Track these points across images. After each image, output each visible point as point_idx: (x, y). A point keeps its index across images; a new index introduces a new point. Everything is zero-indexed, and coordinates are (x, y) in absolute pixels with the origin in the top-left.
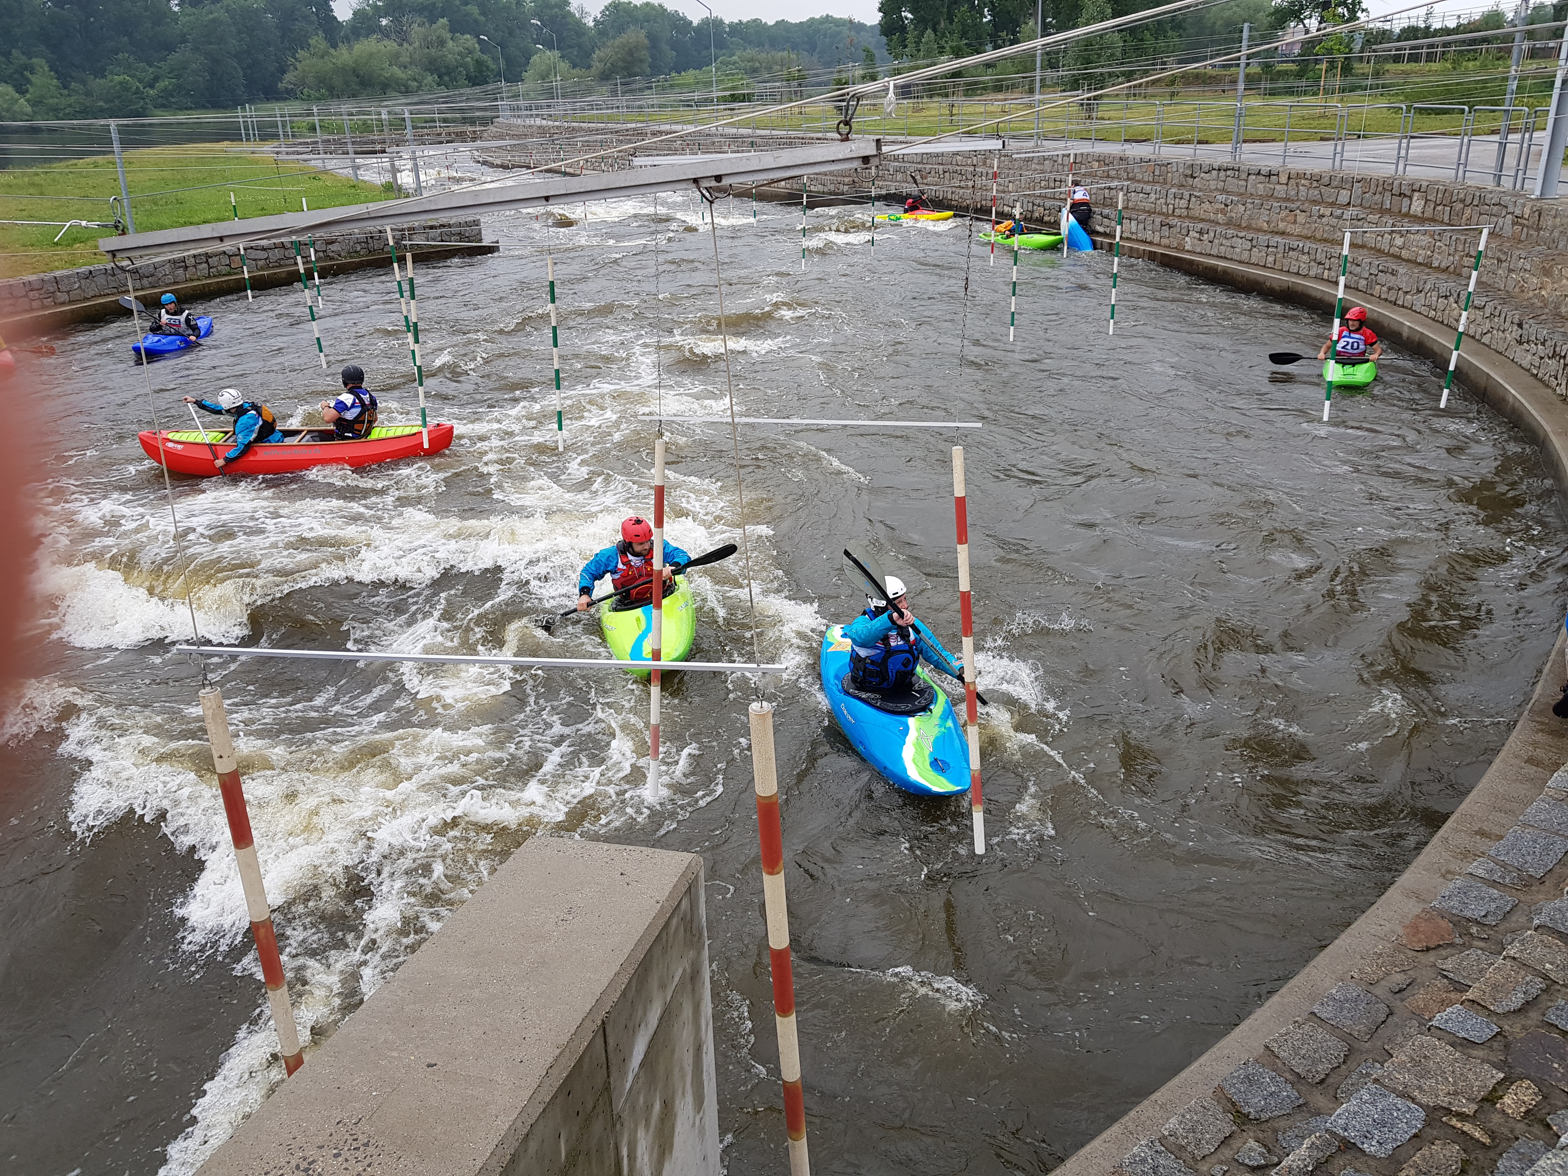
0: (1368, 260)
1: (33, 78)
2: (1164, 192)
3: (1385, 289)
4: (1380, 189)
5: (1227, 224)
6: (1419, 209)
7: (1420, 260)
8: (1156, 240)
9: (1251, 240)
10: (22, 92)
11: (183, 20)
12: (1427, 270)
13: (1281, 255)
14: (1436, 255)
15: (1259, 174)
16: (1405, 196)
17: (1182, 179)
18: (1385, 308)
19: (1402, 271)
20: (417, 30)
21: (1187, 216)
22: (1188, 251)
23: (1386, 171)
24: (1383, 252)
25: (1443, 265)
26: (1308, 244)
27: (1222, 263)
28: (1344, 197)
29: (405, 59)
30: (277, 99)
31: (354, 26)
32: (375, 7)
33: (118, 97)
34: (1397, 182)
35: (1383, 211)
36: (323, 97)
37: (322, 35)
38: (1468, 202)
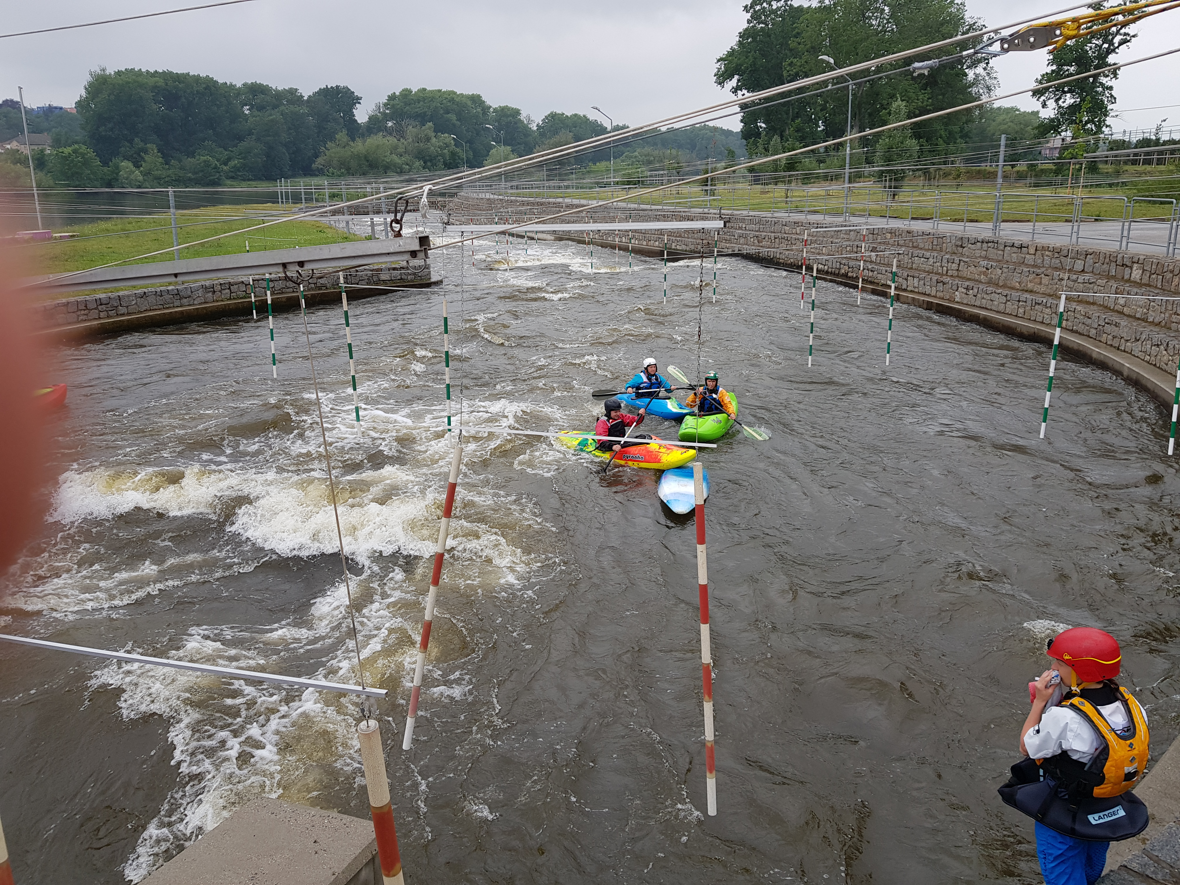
0: (1097, 315)
1: (146, 158)
2: (939, 258)
3: (1110, 337)
4: (1107, 260)
5: (988, 283)
6: (1138, 277)
7: (1138, 315)
8: (933, 293)
9: (1006, 296)
10: (138, 167)
11: (251, 119)
12: (1144, 324)
13: (1028, 308)
14: (1150, 312)
15: (1013, 246)
16: (1127, 266)
17: (954, 248)
18: (1109, 352)
19: (1123, 323)
20: (411, 130)
21: (958, 276)
22: (957, 302)
23: (1113, 247)
24: (1109, 309)
25: (1157, 320)
26: (1050, 301)
27: (983, 313)
28: (1079, 265)
29: (401, 150)
30: (311, 175)
31: (368, 127)
32: (384, 114)
33: (202, 171)
34: (1120, 256)
35: (1109, 277)
36: (342, 175)
37: (345, 132)
38: (1176, 272)
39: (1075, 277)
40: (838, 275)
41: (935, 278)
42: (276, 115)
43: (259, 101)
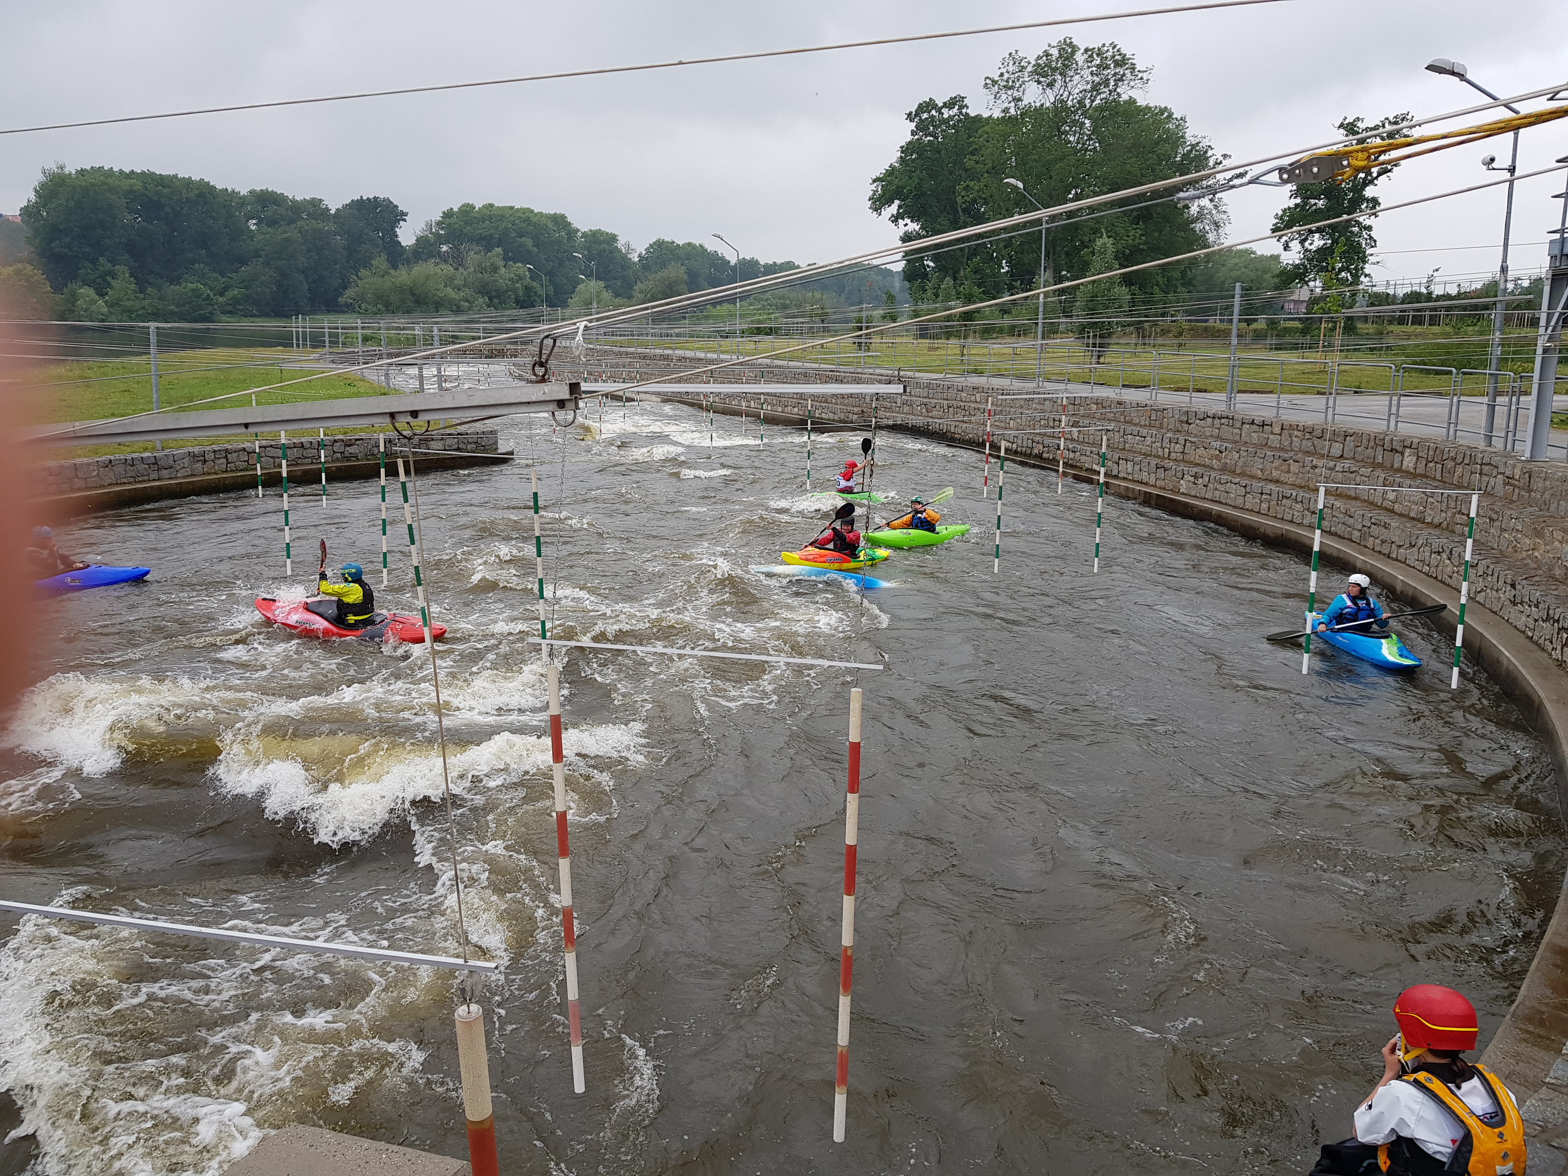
0: (1361, 512)
1: (114, 283)
2: (1159, 436)
3: (1378, 541)
4: (1372, 443)
5: (1222, 470)
6: (1411, 465)
7: (1412, 514)
8: (1152, 481)
9: (1245, 487)
10: (102, 295)
11: (259, 237)
12: (1420, 525)
13: (1274, 503)
14: (1428, 510)
15: (1253, 423)
16: (1397, 451)
17: (1178, 425)
18: (1377, 560)
19: (1394, 524)
20: (473, 257)
21: (1183, 460)
22: (1183, 494)
23: (1378, 426)
24: (1376, 505)
25: (1436, 521)
26: (1301, 493)
27: (1216, 508)
28: (1336, 449)
29: (459, 282)
30: (337, 312)
31: (416, 251)
32: (437, 235)
33: (189, 303)
34: (1387, 438)
35: (1375, 466)
36: (379, 312)
37: (384, 256)
38: (1459, 460)
39: (1332, 464)
40: (1029, 456)
41: (1154, 462)
42: (292, 233)
43: (270, 214)
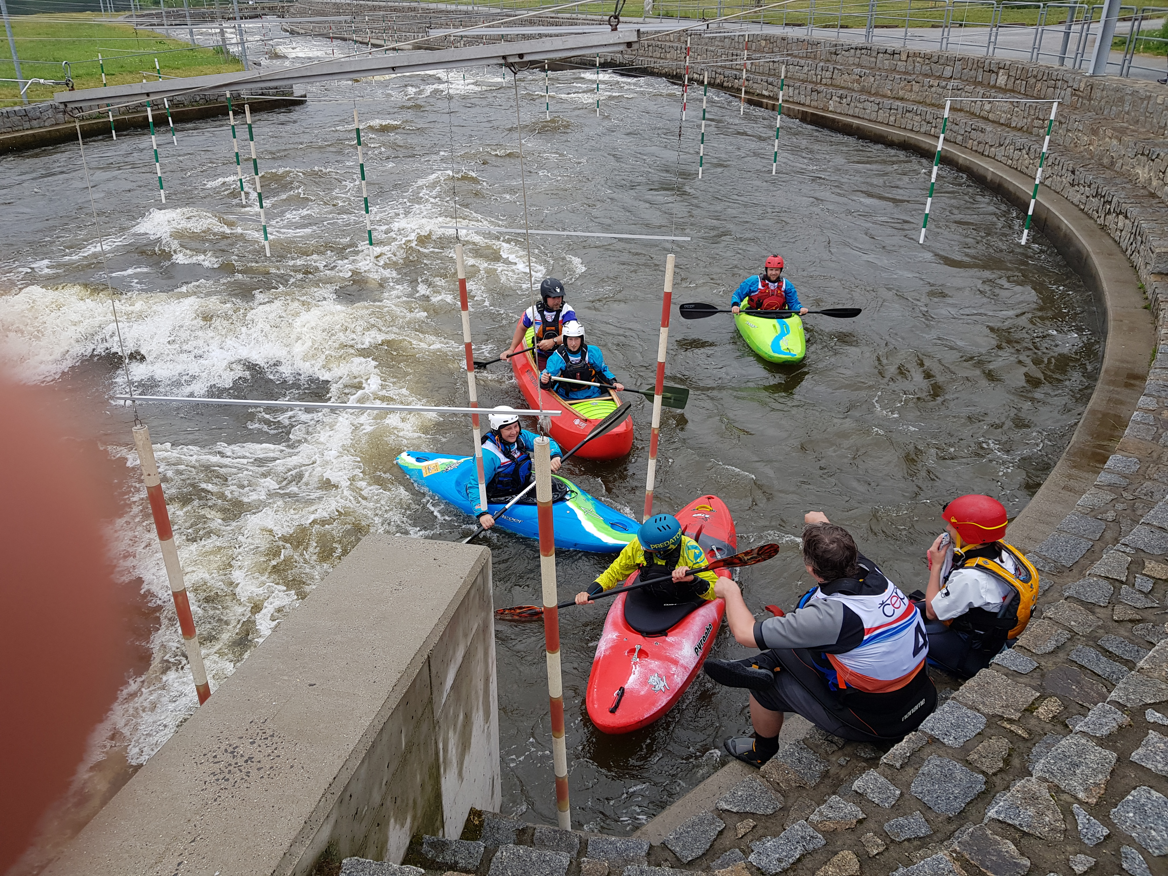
0: (965, 121)
2: (814, 65)
3: (975, 143)
4: (975, 66)
5: (861, 91)
6: (1003, 82)
7: (1002, 121)
8: (808, 102)
9: (878, 104)
12: (1007, 129)
14: (1014, 118)
15: (886, 52)
16: (993, 72)
17: (828, 56)
18: (975, 157)
19: (989, 128)
21: (831, 85)
22: (831, 111)
23: (979, 53)
24: (975, 115)
25: (1019, 125)
26: (921, 108)
27: (856, 121)
28: (948, 71)
34: (987, 62)
35: (977, 83)
38: (1039, 77)
39: (944, 83)
41: (809, 87)
